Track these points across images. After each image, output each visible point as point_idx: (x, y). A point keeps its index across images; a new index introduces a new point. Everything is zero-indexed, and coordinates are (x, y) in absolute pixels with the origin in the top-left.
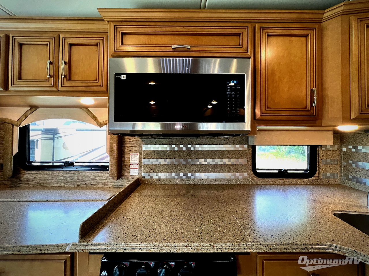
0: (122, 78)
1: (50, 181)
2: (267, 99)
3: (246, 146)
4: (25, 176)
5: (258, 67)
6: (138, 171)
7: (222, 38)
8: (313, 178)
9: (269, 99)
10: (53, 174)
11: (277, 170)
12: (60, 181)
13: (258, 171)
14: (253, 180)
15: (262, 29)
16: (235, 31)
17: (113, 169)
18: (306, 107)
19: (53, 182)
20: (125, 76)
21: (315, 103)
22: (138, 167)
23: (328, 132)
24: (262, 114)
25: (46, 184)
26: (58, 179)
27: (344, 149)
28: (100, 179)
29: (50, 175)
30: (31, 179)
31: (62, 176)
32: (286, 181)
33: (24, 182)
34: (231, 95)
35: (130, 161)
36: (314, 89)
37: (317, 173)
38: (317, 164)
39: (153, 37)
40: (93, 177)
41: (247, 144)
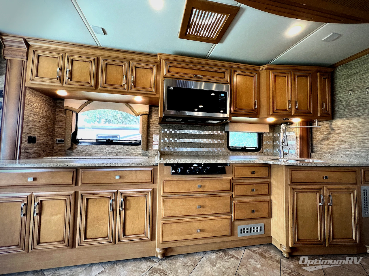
0: (171, 89)
1: (96, 152)
2: (236, 103)
3: (224, 132)
4: (76, 149)
5: (233, 89)
6: (158, 146)
7: (217, 73)
8: (260, 152)
9: (237, 104)
10: (98, 148)
11: (240, 147)
12: (104, 152)
13: (230, 148)
14: (228, 152)
15: (234, 71)
16: (223, 71)
17: (144, 143)
18: (253, 109)
19: (98, 153)
20: (172, 88)
21: (256, 107)
22: (158, 144)
23: (266, 125)
24: (234, 110)
25: (92, 154)
26: (102, 151)
27: (275, 135)
28: (132, 151)
29: (96, 148)
30: (81, 151)
31: (105, 149)
32: (245, 153)
33: (75, 153)
34: (221, 101)
35: (153, 140)
36: (256, 101)
37: (262, 149)
38: (261, 144)
39: (184, 69)
40: (127, 150)
41: (225, 131)
